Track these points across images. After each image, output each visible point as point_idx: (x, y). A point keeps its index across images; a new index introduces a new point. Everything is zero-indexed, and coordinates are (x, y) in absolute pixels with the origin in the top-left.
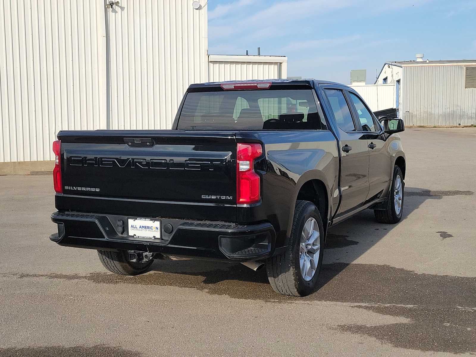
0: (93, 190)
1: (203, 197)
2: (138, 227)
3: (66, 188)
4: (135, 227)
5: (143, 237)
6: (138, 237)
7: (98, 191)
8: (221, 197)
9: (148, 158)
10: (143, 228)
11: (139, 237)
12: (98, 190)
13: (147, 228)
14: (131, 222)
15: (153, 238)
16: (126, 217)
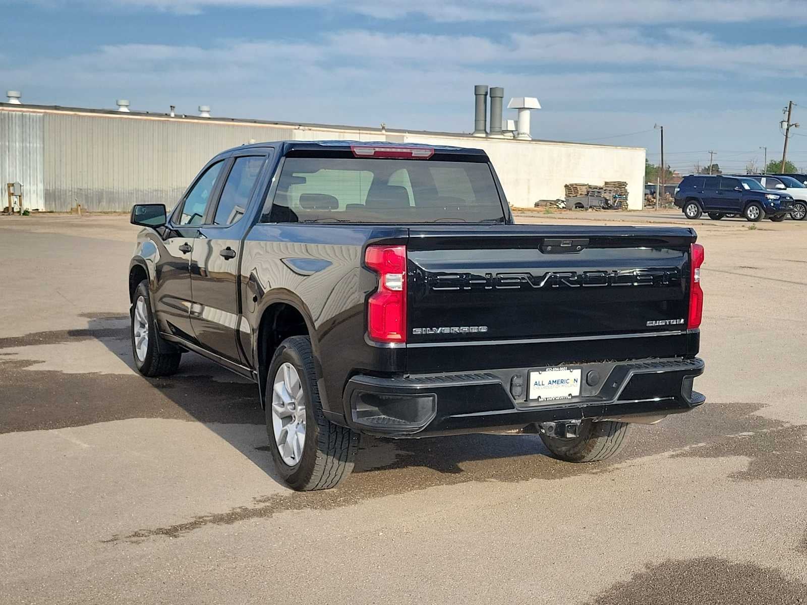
0: (474, 329)
1: (649, 324)
2: (546, 383)
3: (417, 331)
4: (541, 384)
5: (554, 399)
6: (545, 399)
7: (485, 331)
8: (670, 322)
9: (580, 271)
10: (554, 384)
11: (548, 399)
12: (484, 329)
13: (560, 383)
14: (535, 376)
15: (569, 397)
16: (526, 370)
